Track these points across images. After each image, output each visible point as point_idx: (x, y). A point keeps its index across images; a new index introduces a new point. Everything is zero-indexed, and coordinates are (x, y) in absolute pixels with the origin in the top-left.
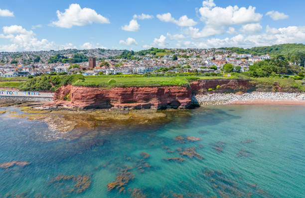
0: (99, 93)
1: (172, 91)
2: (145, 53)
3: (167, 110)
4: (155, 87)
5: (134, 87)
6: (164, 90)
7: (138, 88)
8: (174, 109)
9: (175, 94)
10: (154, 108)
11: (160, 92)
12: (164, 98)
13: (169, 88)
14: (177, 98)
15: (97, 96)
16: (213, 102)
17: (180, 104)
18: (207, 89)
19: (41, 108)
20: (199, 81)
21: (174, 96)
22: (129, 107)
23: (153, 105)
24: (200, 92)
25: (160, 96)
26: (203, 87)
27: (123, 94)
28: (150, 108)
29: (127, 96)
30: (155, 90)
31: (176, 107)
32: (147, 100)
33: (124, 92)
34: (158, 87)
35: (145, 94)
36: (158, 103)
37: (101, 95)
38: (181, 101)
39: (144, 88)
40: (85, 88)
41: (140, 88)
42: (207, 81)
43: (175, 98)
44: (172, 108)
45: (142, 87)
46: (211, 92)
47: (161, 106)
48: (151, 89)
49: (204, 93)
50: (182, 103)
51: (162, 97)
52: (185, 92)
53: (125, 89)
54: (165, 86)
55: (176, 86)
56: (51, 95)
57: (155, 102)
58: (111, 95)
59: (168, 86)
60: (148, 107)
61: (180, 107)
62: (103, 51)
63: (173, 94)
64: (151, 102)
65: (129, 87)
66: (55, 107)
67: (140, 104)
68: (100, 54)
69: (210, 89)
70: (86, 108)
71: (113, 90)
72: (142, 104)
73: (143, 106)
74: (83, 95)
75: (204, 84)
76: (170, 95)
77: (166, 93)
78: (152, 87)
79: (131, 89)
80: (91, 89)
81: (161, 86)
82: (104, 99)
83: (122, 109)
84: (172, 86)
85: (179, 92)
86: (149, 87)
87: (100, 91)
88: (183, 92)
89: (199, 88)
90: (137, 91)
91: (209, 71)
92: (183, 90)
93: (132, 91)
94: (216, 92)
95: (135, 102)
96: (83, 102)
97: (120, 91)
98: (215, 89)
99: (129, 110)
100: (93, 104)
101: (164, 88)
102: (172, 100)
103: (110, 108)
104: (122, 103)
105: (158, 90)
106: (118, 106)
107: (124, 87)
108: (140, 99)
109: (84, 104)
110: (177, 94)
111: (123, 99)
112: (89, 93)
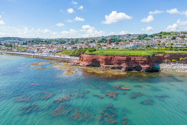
0: (94, 58)
1: (136, 59)
2: (154, 36)
3: (132, 71)
4: (125, 56)
5: (112, 56)
6: (131, 58)
7: (114, 56)
8: (138, 71)
9: (139, 61)
10: (123, 69)
11: (128, 60)
12: (131, 64)
13: (134, 57)
14: (140, 64)
15: (93, 59)
16: (173, 70)
17: (141, 68)
18: (171, 60)
19: (70, 64)
20: (164, 54)
21: (138, 63)
22: (108, 67)
23: (123, 67)
24: (164, 61)
25: (128, 62)
26: (167, 58)
27: (106, 60)
28: (121, 69)
29: (109, 61)
30: (125, 58)
31: (139, 70)
32: (119, 64)
33: (106, 58)
34: (127, 56)
35: (118, 60)
36: (125, 67)
37: (95, 59)
38: (142, 66)
39: (118, 57)
40: (88, 55)
41: (116, 57)
42: (171, 54)
43: (139, 64)
44: (136, 70)
45: (117, 56)
46: (175, 62)
47: (128, 68)
48: (122, 58)
49: (167, 63)
50: (143, 68)
51: (130, 63)
52: (145, 61)
53: (107, 57)
54: (132, 56)
55: (139, 56)
56: (78, 58)
57: (124, 65)
58: (100, 60)
59: (134, 56)
60: (120, 68)
61: (142, 70)
62: (130, 35)
63: (137, 62)
64: (122, 65)
65: (110, 56)
66: (76, 64)
67: (115, 66)
68: (128, 37)
69: (173, 60)
70: (88, 66)
71: (101, 57)
72: (116, 66)
73: (117, 67)
74: (87, 59)
75: (169, 56)
76: (135, 62)
77: (132, 60)
78: (123, 56)
79: (110, 57)
80: (91, 56)
81: (129, 56)
82: (97, 62)
83: (104, 68)
84: (137, 56)
85: (141, 60)
86: (121, 56)
87: (95, 57)
88: (144, 61)
89: (164, 59)
90: (114, 58)
91: (182, 47)
92: (144, 59)
93: (111, 58)
94: (179, 63)
95: (113, 64)
96: (87, 62)
97: (104, 57)
98: (179, 60)
99: (108, 69)
100: (91, 64)
101: (131, 57)
102: (137, 65)
103: (99, 67)
104: (105, 65)
105: (127, 59)
106: (103, 66)
107: (107, 55)
108: (115, 63)
109: (87, 64)
110: (140, 62)
111: (106, 62)
112: (90, 58)
